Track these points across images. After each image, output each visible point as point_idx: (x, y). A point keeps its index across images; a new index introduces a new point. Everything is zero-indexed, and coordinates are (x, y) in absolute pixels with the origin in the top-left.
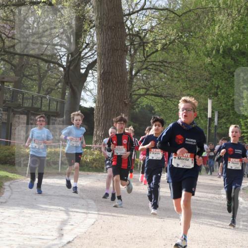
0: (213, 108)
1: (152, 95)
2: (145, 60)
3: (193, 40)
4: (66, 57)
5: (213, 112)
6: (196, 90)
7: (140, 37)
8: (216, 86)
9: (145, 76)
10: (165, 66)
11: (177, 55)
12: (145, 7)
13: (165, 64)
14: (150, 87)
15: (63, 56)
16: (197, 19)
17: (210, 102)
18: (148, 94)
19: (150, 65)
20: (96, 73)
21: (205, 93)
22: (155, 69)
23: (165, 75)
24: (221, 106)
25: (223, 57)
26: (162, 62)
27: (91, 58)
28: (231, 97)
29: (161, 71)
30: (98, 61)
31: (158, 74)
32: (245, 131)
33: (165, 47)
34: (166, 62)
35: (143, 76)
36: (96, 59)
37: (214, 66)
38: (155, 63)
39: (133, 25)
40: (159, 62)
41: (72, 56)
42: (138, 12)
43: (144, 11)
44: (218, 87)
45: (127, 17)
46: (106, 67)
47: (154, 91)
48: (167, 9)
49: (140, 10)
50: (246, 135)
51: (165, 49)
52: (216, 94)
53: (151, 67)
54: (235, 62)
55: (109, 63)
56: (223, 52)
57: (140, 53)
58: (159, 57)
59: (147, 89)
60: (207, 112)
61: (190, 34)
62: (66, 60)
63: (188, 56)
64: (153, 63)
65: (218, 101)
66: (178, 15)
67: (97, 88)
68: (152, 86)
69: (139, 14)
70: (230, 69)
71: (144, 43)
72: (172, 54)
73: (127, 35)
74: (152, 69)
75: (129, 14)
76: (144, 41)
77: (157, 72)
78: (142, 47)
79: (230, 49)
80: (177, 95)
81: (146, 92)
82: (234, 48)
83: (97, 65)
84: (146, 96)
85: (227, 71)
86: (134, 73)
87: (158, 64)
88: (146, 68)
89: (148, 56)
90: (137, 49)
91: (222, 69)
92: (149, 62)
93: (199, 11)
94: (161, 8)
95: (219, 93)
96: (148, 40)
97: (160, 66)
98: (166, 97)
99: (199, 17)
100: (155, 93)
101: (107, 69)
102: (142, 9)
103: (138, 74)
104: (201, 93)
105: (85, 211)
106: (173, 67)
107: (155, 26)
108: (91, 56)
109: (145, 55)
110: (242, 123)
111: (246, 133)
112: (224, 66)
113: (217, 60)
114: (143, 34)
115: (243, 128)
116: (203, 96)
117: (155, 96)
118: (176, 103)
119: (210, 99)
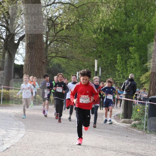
0: (98, 65)
1: (60, 57)
2: (56, 35)
3: (85, 23)
4: (5, 33)
5: (98, 68)
6: (87, 54)
7: (52, 21)
8: (100, 51)
9: (55, 45)
10: (68, 39)
11: (75, 32)
12: (56, 2)
13: (68, 37)
14: (58, 52)
15: (4, 32)
16: (88, 10)
17: (96, 62)
18: (58, 57)
19: (59, 38)
20: (25, 43)
21: (93, 56)
22: (62, 41)
23: (68, 45)
24: (103, 64)
25: (104, 34)
26: (66, 36)
27: (21, 34)
28: (109, 58)
29: (66, 42)
30: (26, 36)
31: (63, 44)
32: (118, 79)
33: (68, 27)
34: (69, 36)
35: (54, 45)
36: (25, 34)
37: (99, 39)
38: (61, 37)
39: (48, 13)
40: (64, 36)
41: (9, 33)
42: (50, 5)
43: (55, 4)
44: (101, 52)
45: (44, 8)
46: (31, 40)
47: (61, 54)
48: (69, 3)
49: (52, 4)
50: (119, 81)
51: (68, 28)
52: (100, 57)
53: (59, 39)
54: (111, 37)
55: (33, 37)
56: (104, 30)
57: (52, 31)
58: (64, 33)
59: (57, 53)
60: (95, 68)
61: (83, 19)
62: (5, 34)
63: (82, 32)
64: (60, 37)
65: (101, 61)
66: (76, 7)
67: (25, 53)
68: (59, 52)
69: (51, 6)
70: (108, 41)
71: (55, 24)
72: (72, 31)
74: (60, 41)
75: (45, 6)
76: (55, 23)
77: (63, 42)
78: (54, 27)
79: (109, 29)
80: (76, 57)
81: (56, 55)
82: (111, 28)
83: (25, 38)
84: (56, 58)
85: (107, 42)
86: (48, 43)
87: (63, 37)
88: (56, 40)
89: (57, 33)
90: (50, 28)
91: (104, 41)
92: (58, 36)
93: (89, 5)
94: (65, 2)
95: (102, 56)
96: (57, 22)
97: (65, 39)
98: (69, 58)
99: (89, 8)
100: (62, 56)
101: (32, 41)
102: (54, 3)
103: (51, 44)
104: (91, 56)
105: (18, 129)
106: (73, 39)
107: (62, 14)
108: (22, 33)
109: (56, 32)
110: (117, 74)
111: (119, 80)
112: (104, 39)
113: (100, 35)
114: (54, 19)
115: (117, 77)
116: (92, 57)
117: (62, 57)
118: (75, 62)
119: (96, 59)
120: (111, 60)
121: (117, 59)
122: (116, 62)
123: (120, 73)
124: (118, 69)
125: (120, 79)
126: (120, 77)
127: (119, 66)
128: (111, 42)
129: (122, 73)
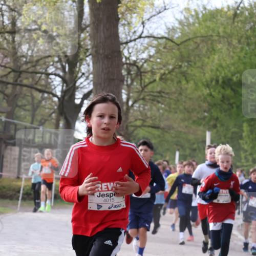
1: (149, 126)
2: (143, 90)
3: (192, 70)
4: (61, 87)
6: (194, 122)
7: (137, 66)
8: (215, 117)
9: (142, 107)
10: (163, 97)
11: (175, 85)
12: (143, 35)
13: (163, 94)
14: (146, 119)
15: (58, 85)
16: (196, 48)
17: (208, 135)
18: (145, 126)
19: (147, 95)
21: (204, 125)
22: (152, 100)
23: (163, 106)
24: (220, 139)
25: (223, 88)
26: (159, 92)
27: (86, 88)
28: (230, 129)
29: (158, 102)
31: (155, 105)
32: (245, 164)
33: (163, 77)
34: (164, 92)
35: (139, 107)
36: (92, 90)
37: (213, 97)
38: (152, 94)
39: (130, 53)
40: (157, 92)
41: (67, 86)
42: (135, 40)
43: (142, 39)
44: (217, 119)
45: (124, 45)
47: (151, 122)
48: (165, 38)
49: (137, 39)
51: (163, 79)
52: (215, 126)
53: (148, 97)
54: (235, 93)
56: (222, 82)
57: (137, 83)
58: (157, 87)
59: (144, 121)
61: (189, 64)
63: (186, 86)
65: (216, 133)
66: (176, 44)
68: (148, 118)
69: (136, 42)
70: (229, 101)
71: (141, 72)
72: (170, 84)
73: (124, 64)
74: (150, 99)
75: (127, 43)
76: (142, 70)
77: (155, 103)
78: (139, 77)
79: (230, 80)
80: (175, 127)
81: (143, 123)
82: (235, 79)
83: (92, 95)
84: (142, 128)
85: (227, 103)
87: (155, 94)
88: (143, 99)
89: (145, 86)
90: (134, 79)
91: (222, 101)
92: (146, 92)
93: (198, 40)
94: (159, 36)
95: (218, 125)
96: (145, 69)
97: (158, 97)
98: (164, 129)
99: (199, 45)
100: (152, 125)
102: (140, 37)
103: (135, 105)
104: (200, 125)
106: (171, 97)
107: (153, 55)
109: (143, 85)
110: (243, 155)
111: (246, 166)
112: (223, 97)
113: (217, 91)
114: (141, 63)
115: (243, 161)
116: (201, 128)
117: (153, 127)
118: (173, 135)
119: (209, 131)
120: (233, 133)
121: (243, 131)
122: (242, 136)
123: (248, 153)
124: (246, 147)
125: (248, 164)
126: (247, 161)
127: (246, 143)
128: (234, 103)
129: (251, 154)
